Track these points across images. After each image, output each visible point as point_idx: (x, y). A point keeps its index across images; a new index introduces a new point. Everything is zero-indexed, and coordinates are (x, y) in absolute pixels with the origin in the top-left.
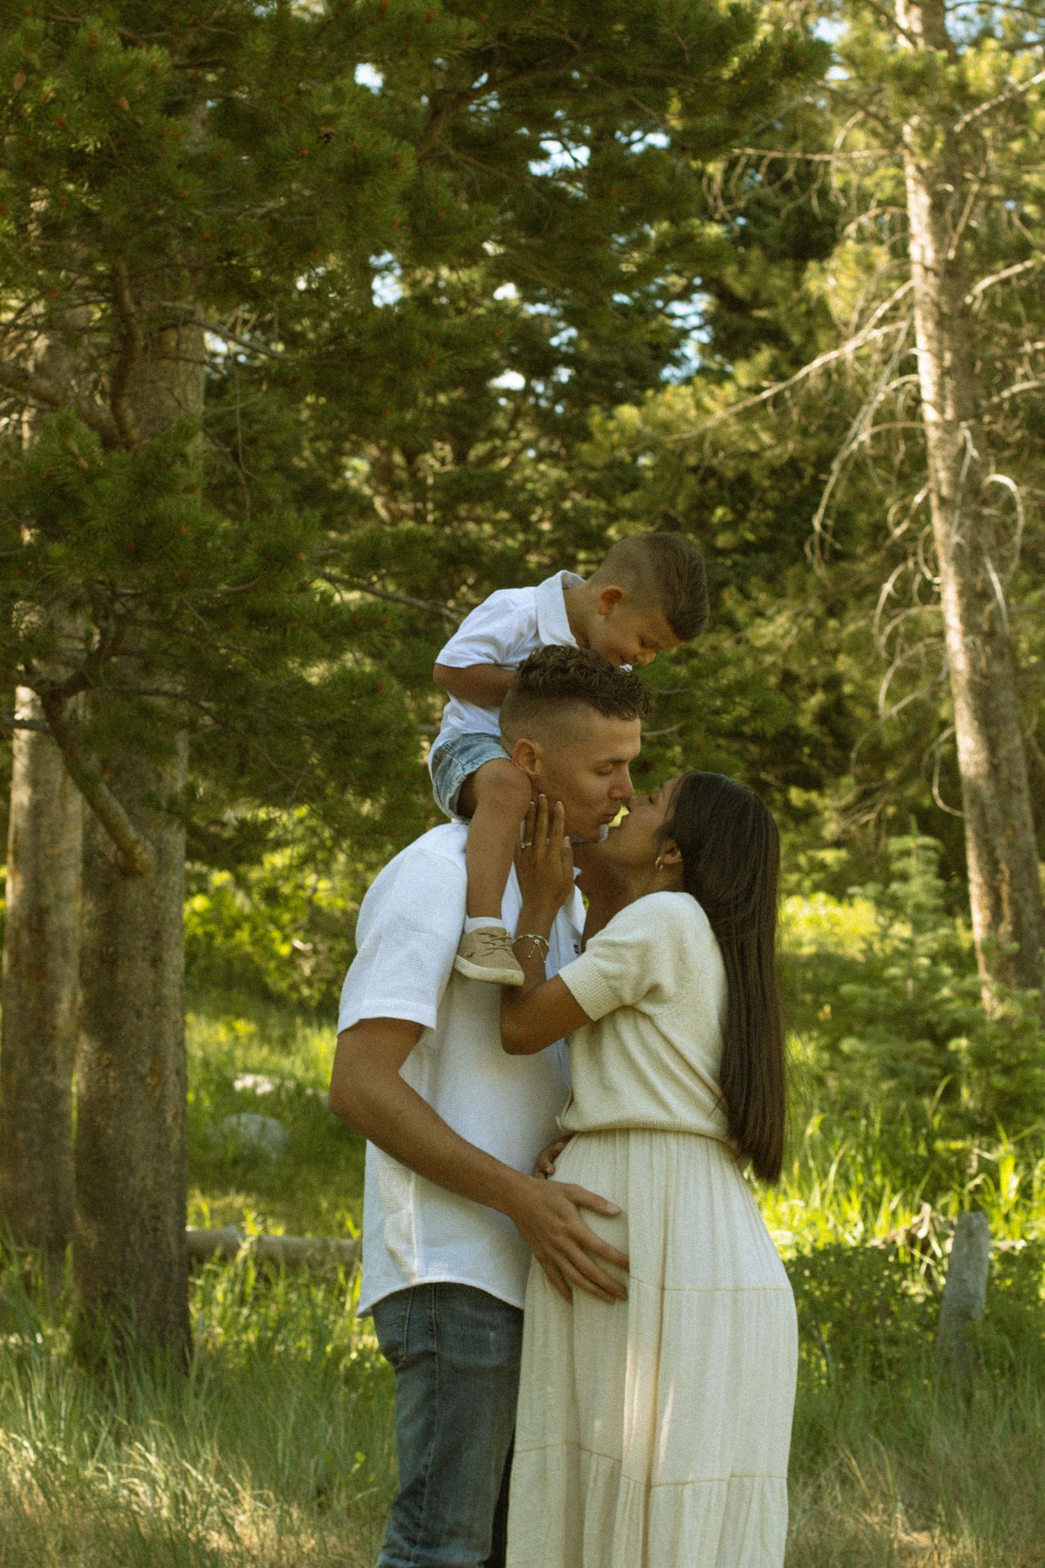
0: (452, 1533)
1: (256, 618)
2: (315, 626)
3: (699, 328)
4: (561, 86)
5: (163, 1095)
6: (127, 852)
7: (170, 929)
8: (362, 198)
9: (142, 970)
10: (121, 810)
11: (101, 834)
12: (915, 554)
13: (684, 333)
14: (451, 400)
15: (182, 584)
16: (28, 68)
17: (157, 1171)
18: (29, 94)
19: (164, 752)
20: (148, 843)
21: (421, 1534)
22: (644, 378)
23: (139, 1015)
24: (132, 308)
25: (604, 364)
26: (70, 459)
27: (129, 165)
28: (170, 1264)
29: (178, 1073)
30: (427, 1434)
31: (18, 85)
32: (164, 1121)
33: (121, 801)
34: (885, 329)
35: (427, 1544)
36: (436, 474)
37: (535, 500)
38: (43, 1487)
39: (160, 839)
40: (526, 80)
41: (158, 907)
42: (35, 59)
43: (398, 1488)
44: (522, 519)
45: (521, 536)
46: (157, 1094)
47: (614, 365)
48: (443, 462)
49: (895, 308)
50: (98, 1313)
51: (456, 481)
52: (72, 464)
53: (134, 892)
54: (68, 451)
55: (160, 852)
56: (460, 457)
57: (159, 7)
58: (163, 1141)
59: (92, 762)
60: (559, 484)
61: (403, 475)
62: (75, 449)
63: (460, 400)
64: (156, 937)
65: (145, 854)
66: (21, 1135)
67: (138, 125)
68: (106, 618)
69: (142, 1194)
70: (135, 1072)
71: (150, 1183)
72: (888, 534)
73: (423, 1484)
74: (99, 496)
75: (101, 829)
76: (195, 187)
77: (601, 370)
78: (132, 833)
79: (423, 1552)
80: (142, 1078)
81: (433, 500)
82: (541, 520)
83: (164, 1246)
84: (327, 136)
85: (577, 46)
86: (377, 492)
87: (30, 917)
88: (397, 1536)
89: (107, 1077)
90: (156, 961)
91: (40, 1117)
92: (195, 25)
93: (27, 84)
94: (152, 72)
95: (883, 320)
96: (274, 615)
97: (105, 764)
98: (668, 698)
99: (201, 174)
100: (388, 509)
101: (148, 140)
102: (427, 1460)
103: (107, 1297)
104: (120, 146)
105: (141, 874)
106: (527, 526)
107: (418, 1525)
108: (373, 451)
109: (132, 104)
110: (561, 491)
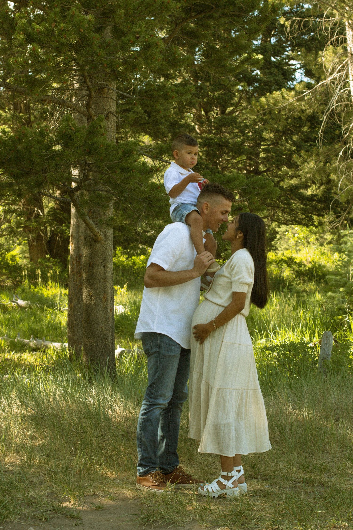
0: (161, 396)
1: (123, 170)
2: (140, 171)
3: (300, 68)
4: (211, 17)
5: (107, 304)
6: (96, 235)
7: (108, 257)
8: (149, 54)
9: (100, 269)
10: (93, 223)
11: (89, 232)
12: (350, 143)
13: (295, 70)
14: (219, 94)
15: (102, 161)
16: (55, 21)
17: (105, 325)
18: (56, 29)
19: (106, 207)
20: (102, 233)
21: (153, 396)
22: (281, 85)
23: (100, 281)
24: (90, 84)
25: (268, 81)
26: (69, 127)
27: (85, 47)
28: (110, 351)
29: (111, 297)
30: (156, 372)
31: (53, 26)
32: (108, 311)
33: (94, 221)
34: (340, 74)
35: (154, 398)
36: (214, 118)
37: (246, 126)
38: (65, 399)
39: (105, 232)
40: (201, 16)
41: (105, 251)
42: (57, 19)
43: (148, 385)
44: (242, 132)
45: (242, 138)
46: (105, 303)
47: (271, 82)
48: (217, 114)
49: (343, 66)
50: (89, 365)
51: (220, 120)
52: (70, 129)
53: (98, 246)
54: (69, 125)
55: (105, 235)
56: (223, 112)
57: (94, 2)
58: (107, 317)
59: (85, 210)
60: (254, 120)
61: (204, 119)
62: (71, 125)
63: (222, 94)
64: (105, 259)
65: (101, 236)
66: (75, 322)
67: (86, 36)
68: (84, 170)
69: (101, 331)
70: (99, 297)
71: (103, 328)
72: (342, 137)
73: (154, 383)
74: (77, 137)
75: (88, 229)
76: (102, 53)
77: (267, 83)
78: (96, 230)
79: (154, 400)
80: (101, 299)
81: (214, 127)
82: (249, 132)
83: (108, 346)
84: (138, 37)
85: (214, 7)
86: (196, 124)
87: (76, 258)
88: (147, 397)
89: (91, 299)
90: (105, 266)
91: (80, 317)
92: (103, 7)
93: (56, 26)
94: (89, 22)
95: (339, 71)
96: (128, 168)
97: (89, 211)
98: (245, 189)
99: (104, 49)
100: (200, 130)
101: (89, 40)
102: (155, 378)
103: (91, 361)
104: (82, 42)
105: (100, 242)
106: (244, 134)
107: (152, 394)
108: (194, 111)
109: (84, 31)
110: (255, 123)
